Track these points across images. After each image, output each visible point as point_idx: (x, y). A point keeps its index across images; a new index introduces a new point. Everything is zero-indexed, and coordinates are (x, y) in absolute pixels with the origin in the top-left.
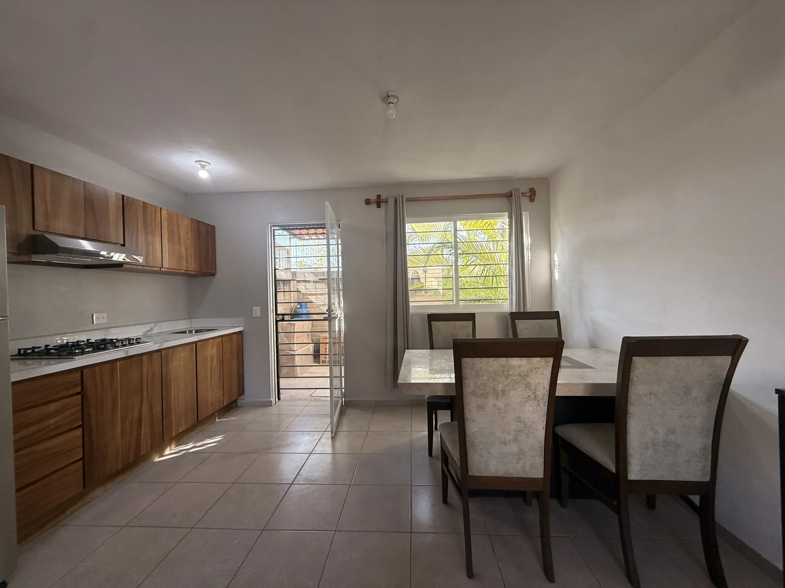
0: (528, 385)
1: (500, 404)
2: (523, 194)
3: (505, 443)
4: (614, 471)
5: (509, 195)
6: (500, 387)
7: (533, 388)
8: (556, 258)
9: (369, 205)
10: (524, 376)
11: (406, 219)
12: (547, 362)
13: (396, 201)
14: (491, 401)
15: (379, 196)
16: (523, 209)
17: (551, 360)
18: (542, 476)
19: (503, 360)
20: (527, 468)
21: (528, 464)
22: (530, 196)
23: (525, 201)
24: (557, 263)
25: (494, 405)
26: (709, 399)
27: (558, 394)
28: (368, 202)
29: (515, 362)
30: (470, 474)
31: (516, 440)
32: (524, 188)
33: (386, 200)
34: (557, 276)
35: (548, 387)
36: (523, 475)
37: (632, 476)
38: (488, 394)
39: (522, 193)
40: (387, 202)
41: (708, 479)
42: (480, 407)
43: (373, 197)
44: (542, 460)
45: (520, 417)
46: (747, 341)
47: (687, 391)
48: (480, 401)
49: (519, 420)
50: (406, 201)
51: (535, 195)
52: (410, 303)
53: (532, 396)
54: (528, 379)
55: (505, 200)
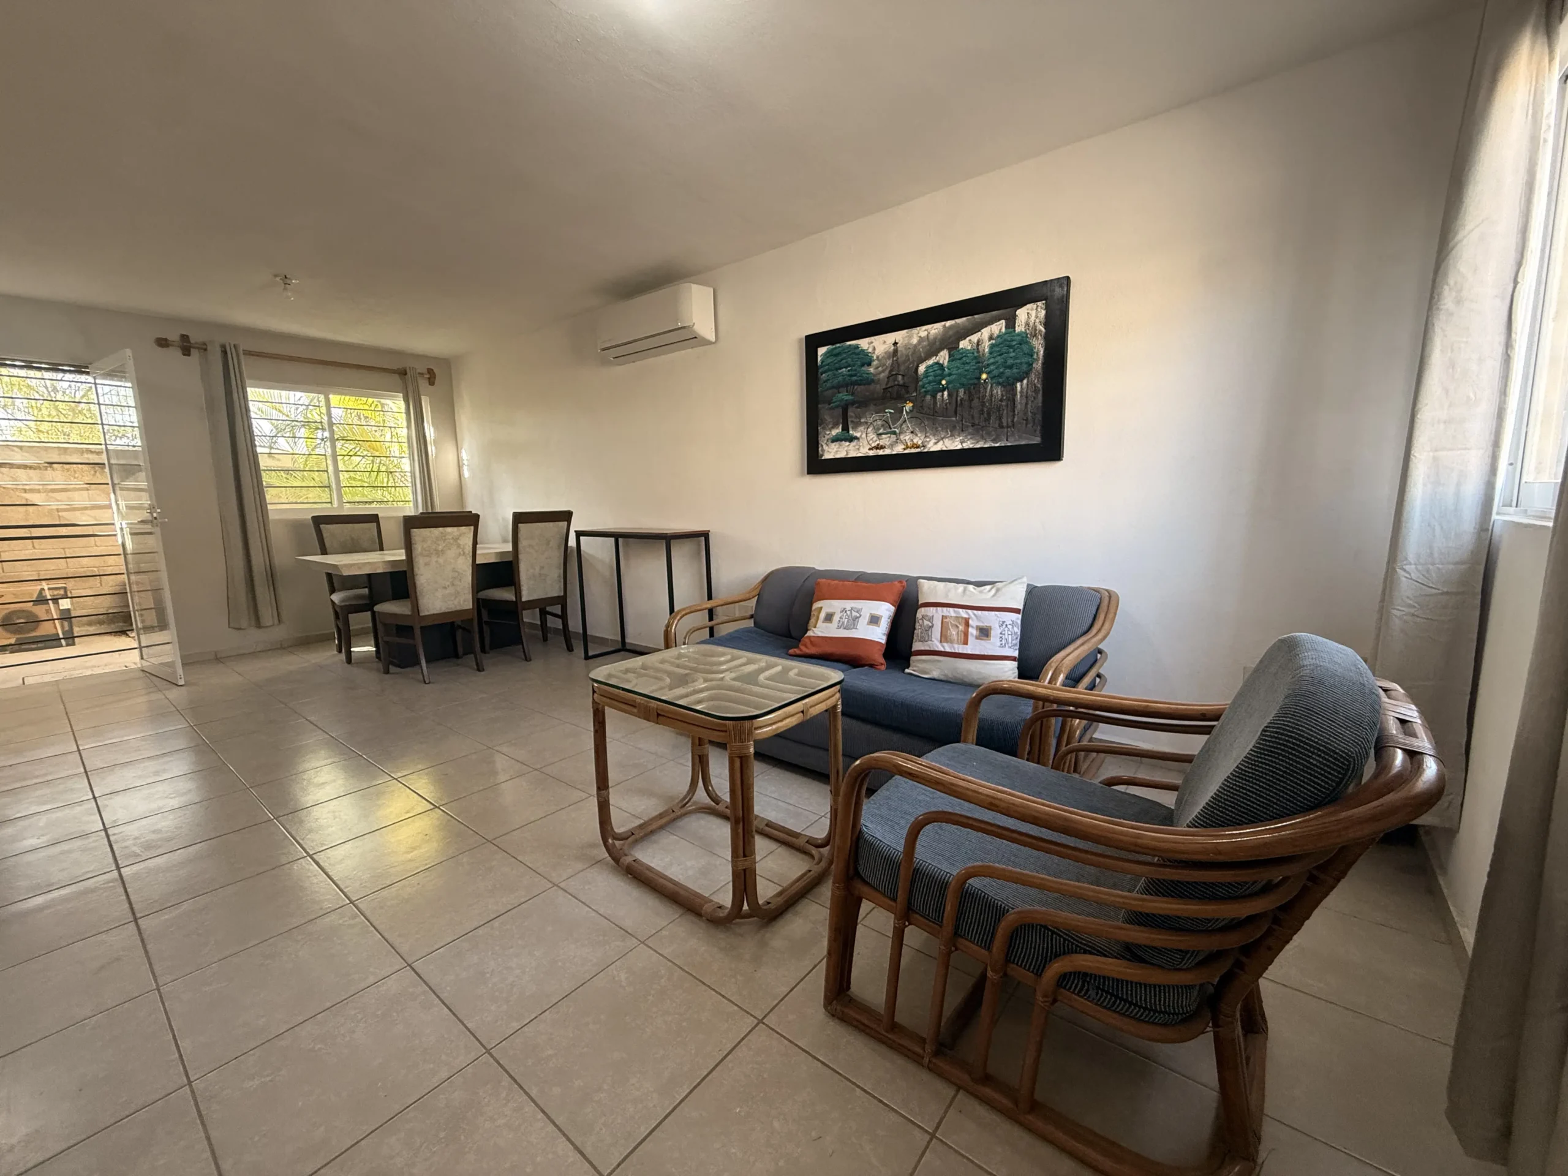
0: (459, 546)
1: (441, 560)
2: (421, 374)
3: (445, 588)
4: (514, 599)
5: (403, 373)
6: (440, 548)
7: (462, 547)
8: (464, 455)
9: (165, 349)
10: (456, 539)
11: (248, 382)
12: (470, 529)
13: (225, 352)
14: (434, 559)
15: (185, 338)
16: (421, 393)
17: (472, 528)
18: (471, 607)
19: (441, 529)
20: (462, 602)
21: (462, 599)
22: (429, 378)
23: (423, 384)
24: (465, 462)
25: (437, 562)
26: (559, 547)
27: (478, 562)
28: (163, 343)
29: (449, 529)
30: (422, 614)
31: (453, 585)
32: (421, 368)
33: (205, 347)
34: (466, 473)
35: (471, 546)
36: (459, 608)
37: (524, 599)
38: (432, 554)
39: (419, 373)
40: (205, 350)
41: (562, 594)
42: (426, 564)
43: (174, 336)
44: (471, 595)
45: (454, 568)
46: (572, 513)
47: (548, 543)
48: (427, 559)
49: (454, 570)
50: (244, 354)
51: (435, 378)
52: (268, 506)
53: (462, 553)
54: (459, 541)
55: (396, 377)
